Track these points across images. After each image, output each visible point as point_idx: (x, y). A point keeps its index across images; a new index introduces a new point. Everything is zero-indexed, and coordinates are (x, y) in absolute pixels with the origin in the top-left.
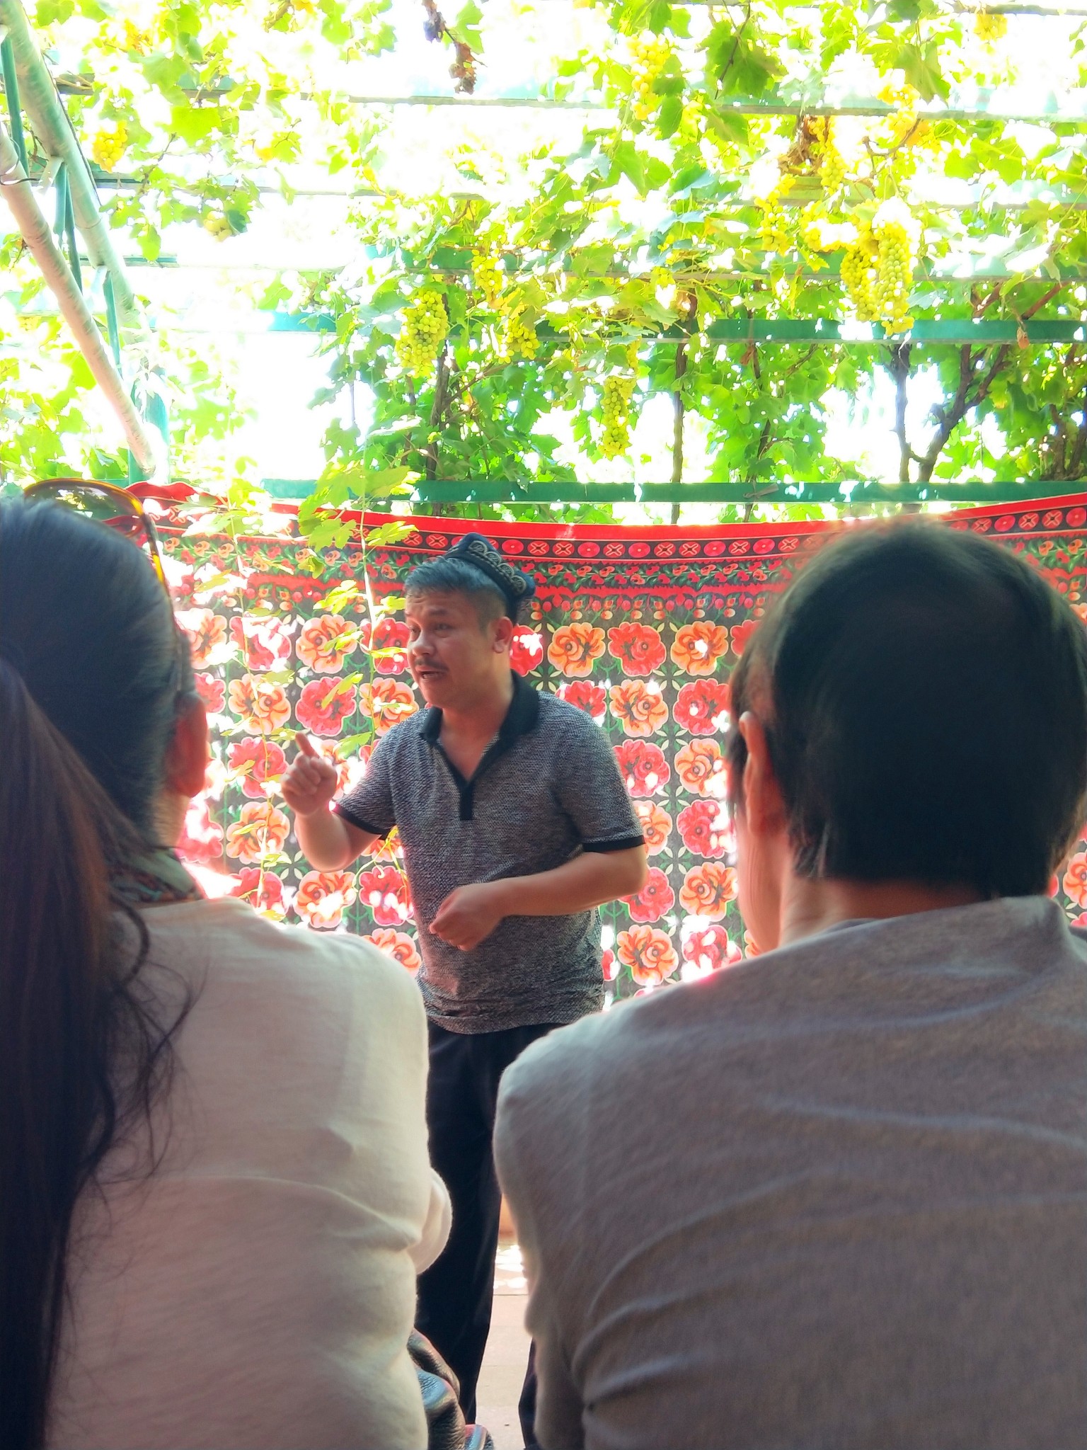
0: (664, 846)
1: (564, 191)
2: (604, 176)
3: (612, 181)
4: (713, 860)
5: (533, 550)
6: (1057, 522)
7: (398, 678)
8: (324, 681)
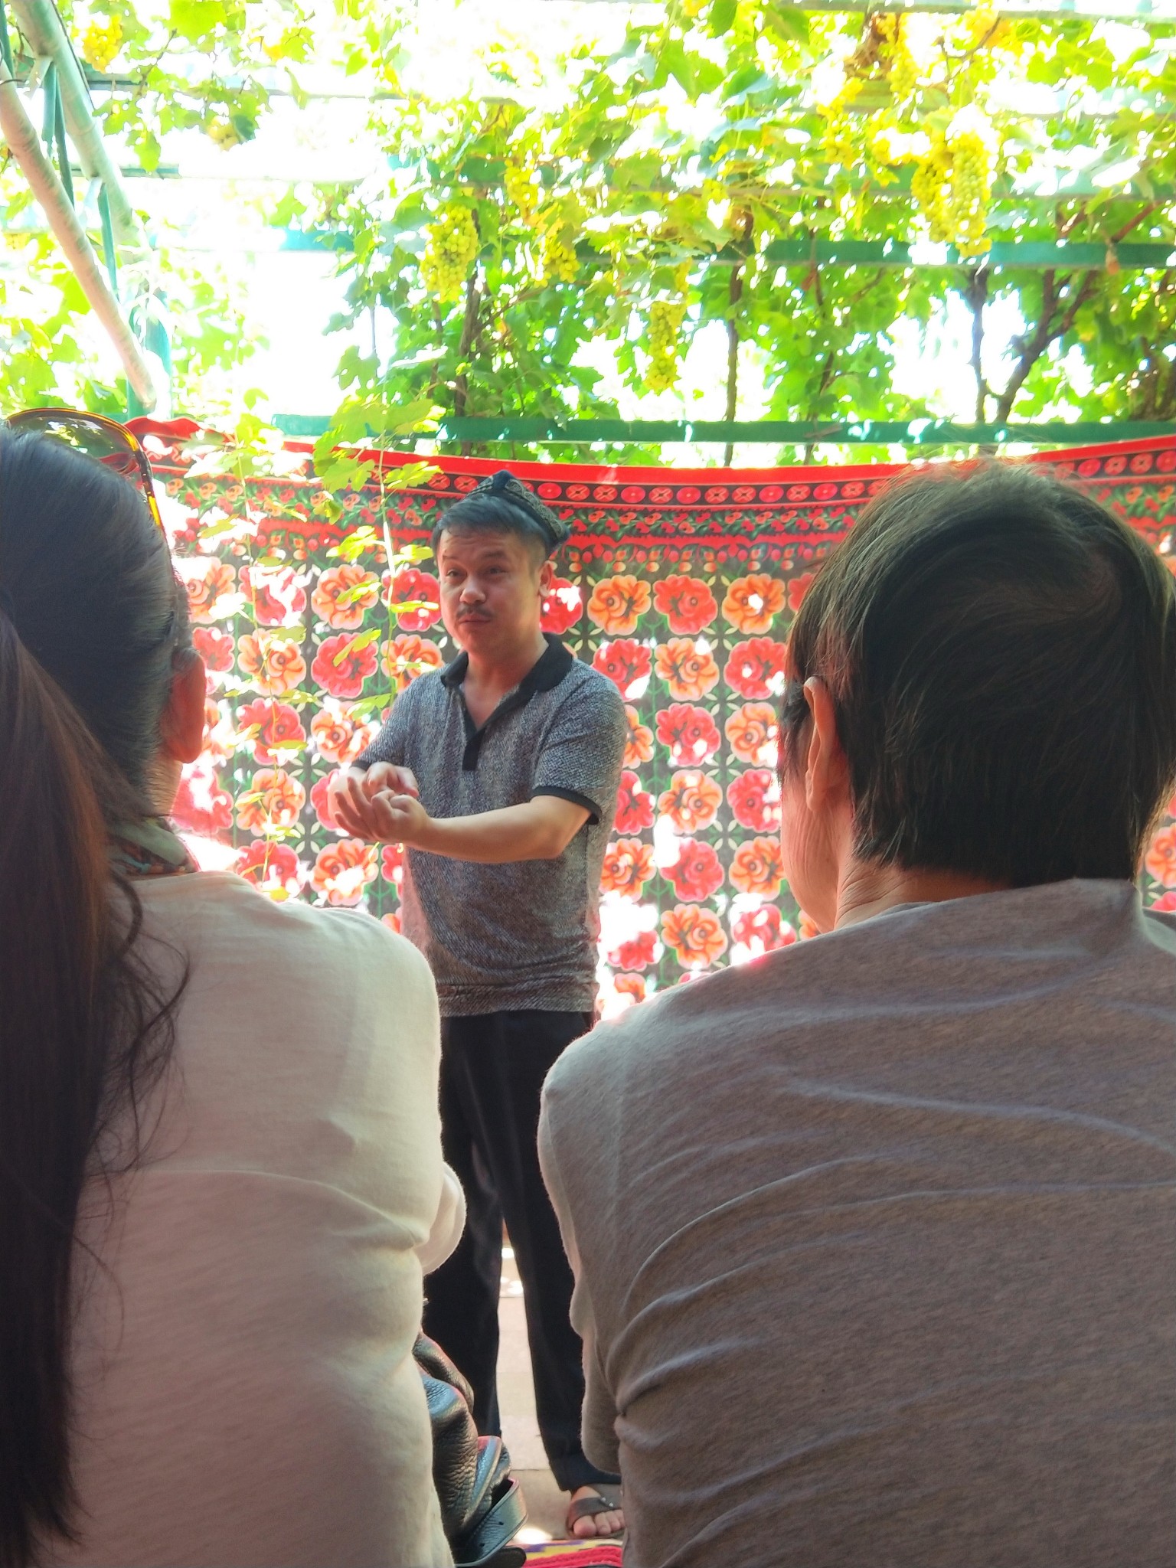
0: (713, 820)
1: (605, 95)
2: (650, 79)
3: (659, 83)
4: (766, 835)
5: (572, 495)
6: (1146, 467)
7: (423, 635)
8: (342, 637)
